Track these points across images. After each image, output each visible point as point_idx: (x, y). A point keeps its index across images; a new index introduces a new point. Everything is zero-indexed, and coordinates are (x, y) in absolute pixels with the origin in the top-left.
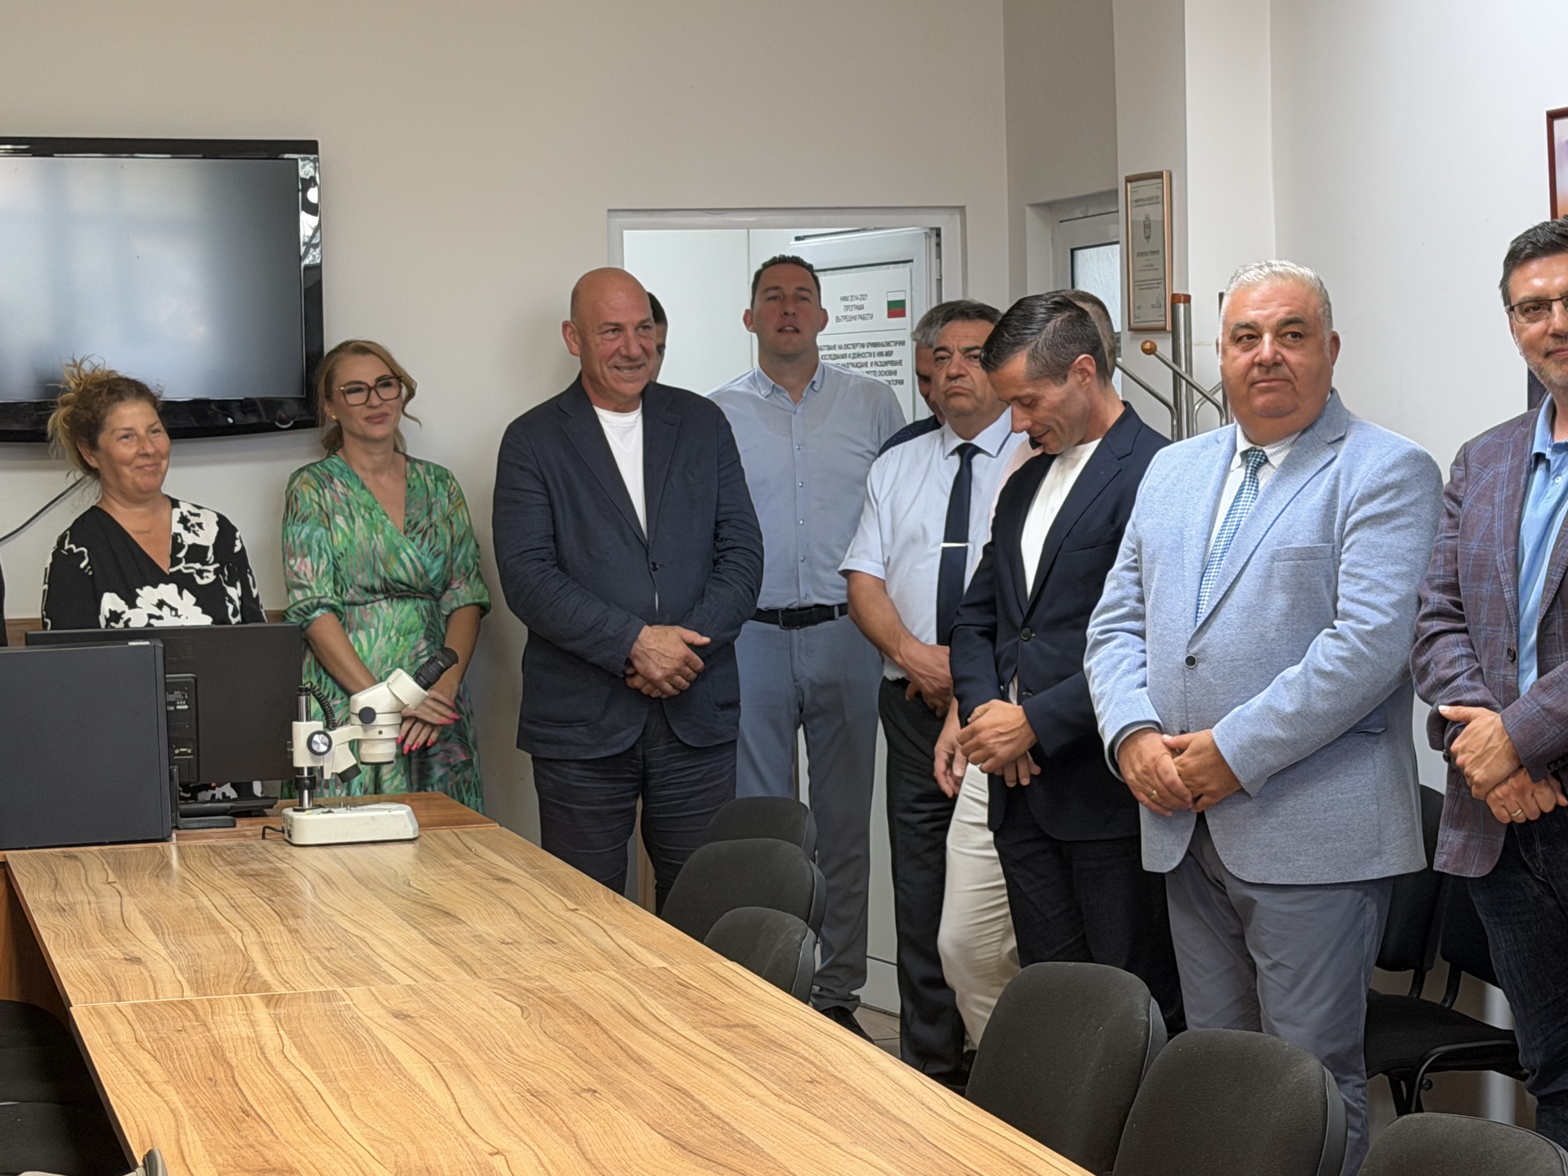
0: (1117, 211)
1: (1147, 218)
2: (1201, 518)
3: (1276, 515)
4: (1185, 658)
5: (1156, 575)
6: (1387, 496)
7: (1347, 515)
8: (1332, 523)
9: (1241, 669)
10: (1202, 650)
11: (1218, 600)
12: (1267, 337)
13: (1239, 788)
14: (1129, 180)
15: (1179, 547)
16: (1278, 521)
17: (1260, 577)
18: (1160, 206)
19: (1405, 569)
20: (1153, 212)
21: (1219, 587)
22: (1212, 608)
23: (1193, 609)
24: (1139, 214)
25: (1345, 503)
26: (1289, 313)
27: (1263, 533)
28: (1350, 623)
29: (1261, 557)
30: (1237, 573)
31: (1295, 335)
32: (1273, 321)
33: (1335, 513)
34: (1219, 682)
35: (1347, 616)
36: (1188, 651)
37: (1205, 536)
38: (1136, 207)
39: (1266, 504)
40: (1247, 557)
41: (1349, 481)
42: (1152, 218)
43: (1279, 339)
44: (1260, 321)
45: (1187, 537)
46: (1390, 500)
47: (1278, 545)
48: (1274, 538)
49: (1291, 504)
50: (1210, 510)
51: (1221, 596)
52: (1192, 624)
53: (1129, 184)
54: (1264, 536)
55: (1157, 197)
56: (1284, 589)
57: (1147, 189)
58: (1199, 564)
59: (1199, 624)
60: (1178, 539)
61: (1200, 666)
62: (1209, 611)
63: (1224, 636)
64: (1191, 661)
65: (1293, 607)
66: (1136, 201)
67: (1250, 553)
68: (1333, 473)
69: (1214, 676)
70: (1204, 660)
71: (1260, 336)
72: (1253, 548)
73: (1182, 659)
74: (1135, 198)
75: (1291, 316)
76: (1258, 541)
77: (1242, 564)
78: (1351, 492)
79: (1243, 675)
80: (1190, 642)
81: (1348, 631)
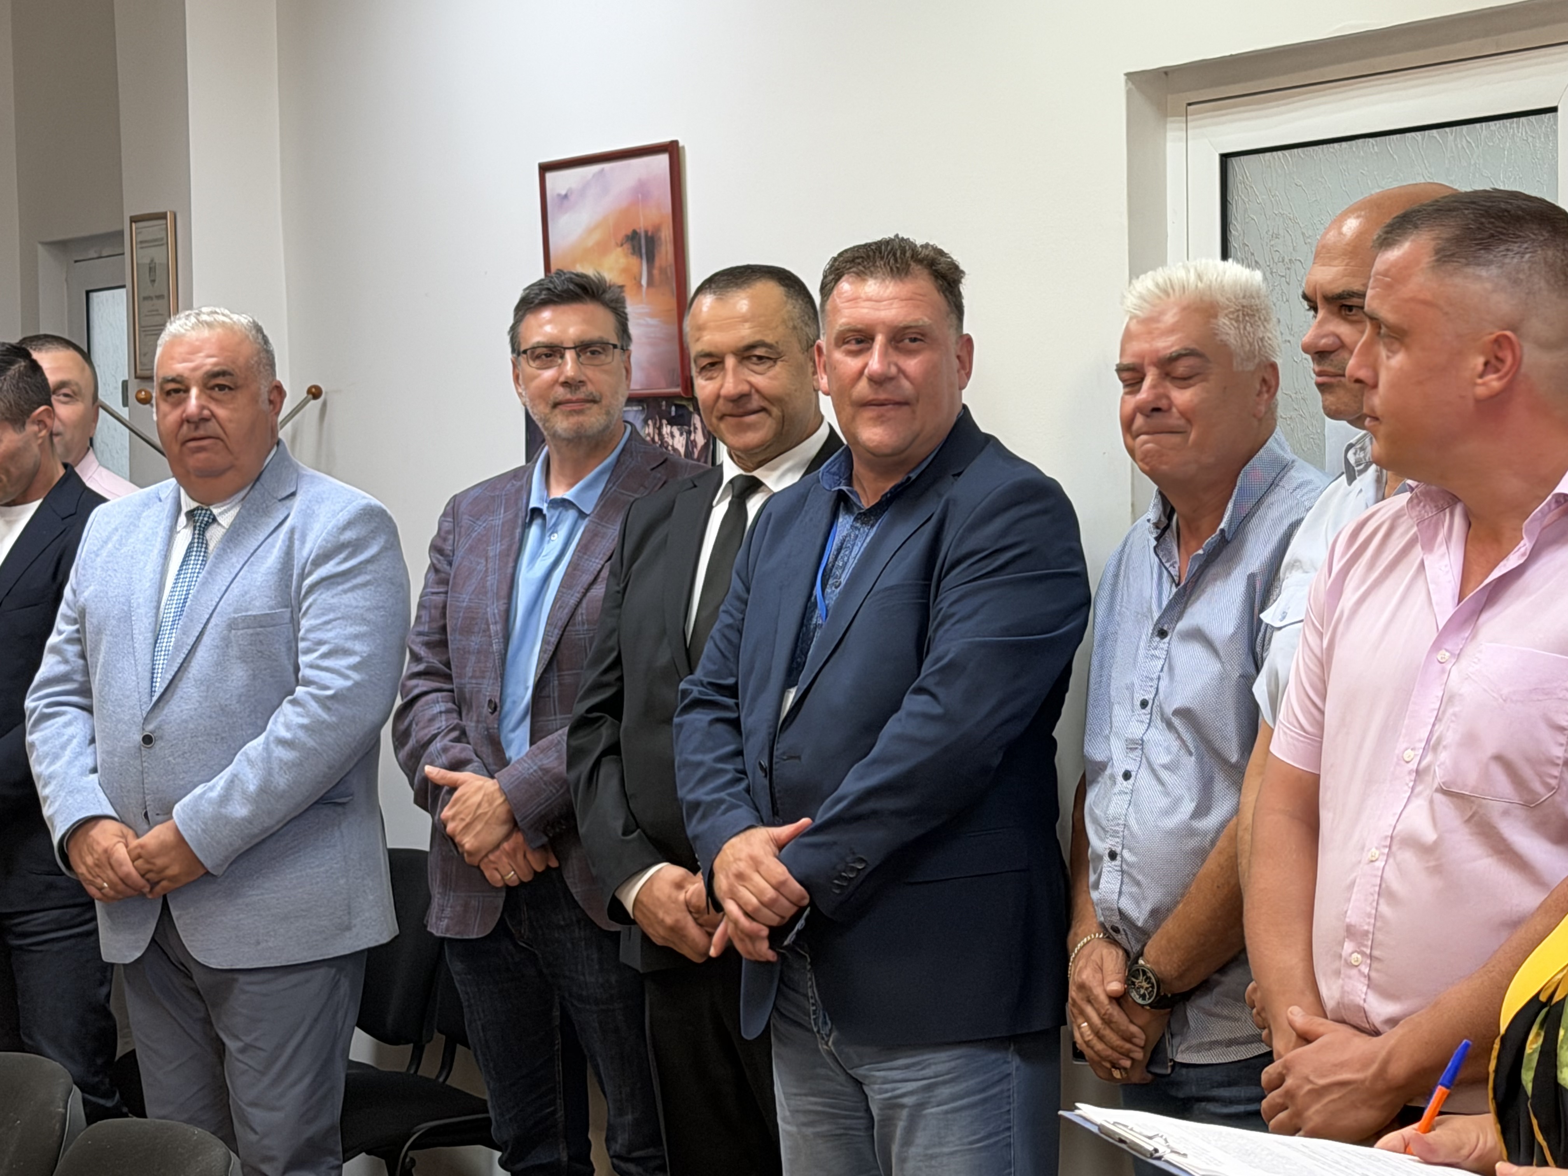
0: (123, 254)
1: (152, 261)
2: (148, 584)
3: (230, 579)
4: (141, 737)
5: (103, 648)
6: (342, 556)
7: (303, 577)
8: (288, 586)
10: (159, 727)
11: (173, 673)
12: (194, 392)
13: (202, 872)
14: (134, 220)
15: (127, 617)
16: (232, 586)
17: (217, 647)
18: (164, 247)
20: (157, 254)
21: (173, 659)
22: (167, 682)
24: (144, 256)
25: (300, 564)
26: (216, 364)
27: (217, 600)
28: (312, 689)
29: (216, 625)
30: (192, 643)
31: (222, 387)
32: (199, 373)
33: (291, 576)
34: (179, 760)
36: (143, 729)
37: (155, 604)
38: (142, 248)
39: (218, 568)
40: (202, 626)
41: (303, 541)
42: (157, 261)
44: (186, 374)
45: (135, 605)
47: (233, 612)
48: (229, 604)
50: (158, 576)
51: (176, 669)
52: (145, 698)
53: (134, 225)
54: (218, 603)
55: (162, 239)
56: (243, 658)
57: (151, 230)
58: (150, 635)
59: (155, 699)
60: (126, 608)
61: (158, 745)
62: (165, 686)
63: (182, 711)
64: (148, 740)
66: (141, 242)
67: (204, 621)
69: (172, 754)
70: (161, 738)
71: (187, 390)
72: (207, 616)
73: (138, 738)
74: (139, 239)
75: (217, 369)
76: (212, 608)
77: (197, 634)
78: (305, 553)
80: (145, 719)
81: (308, 698)
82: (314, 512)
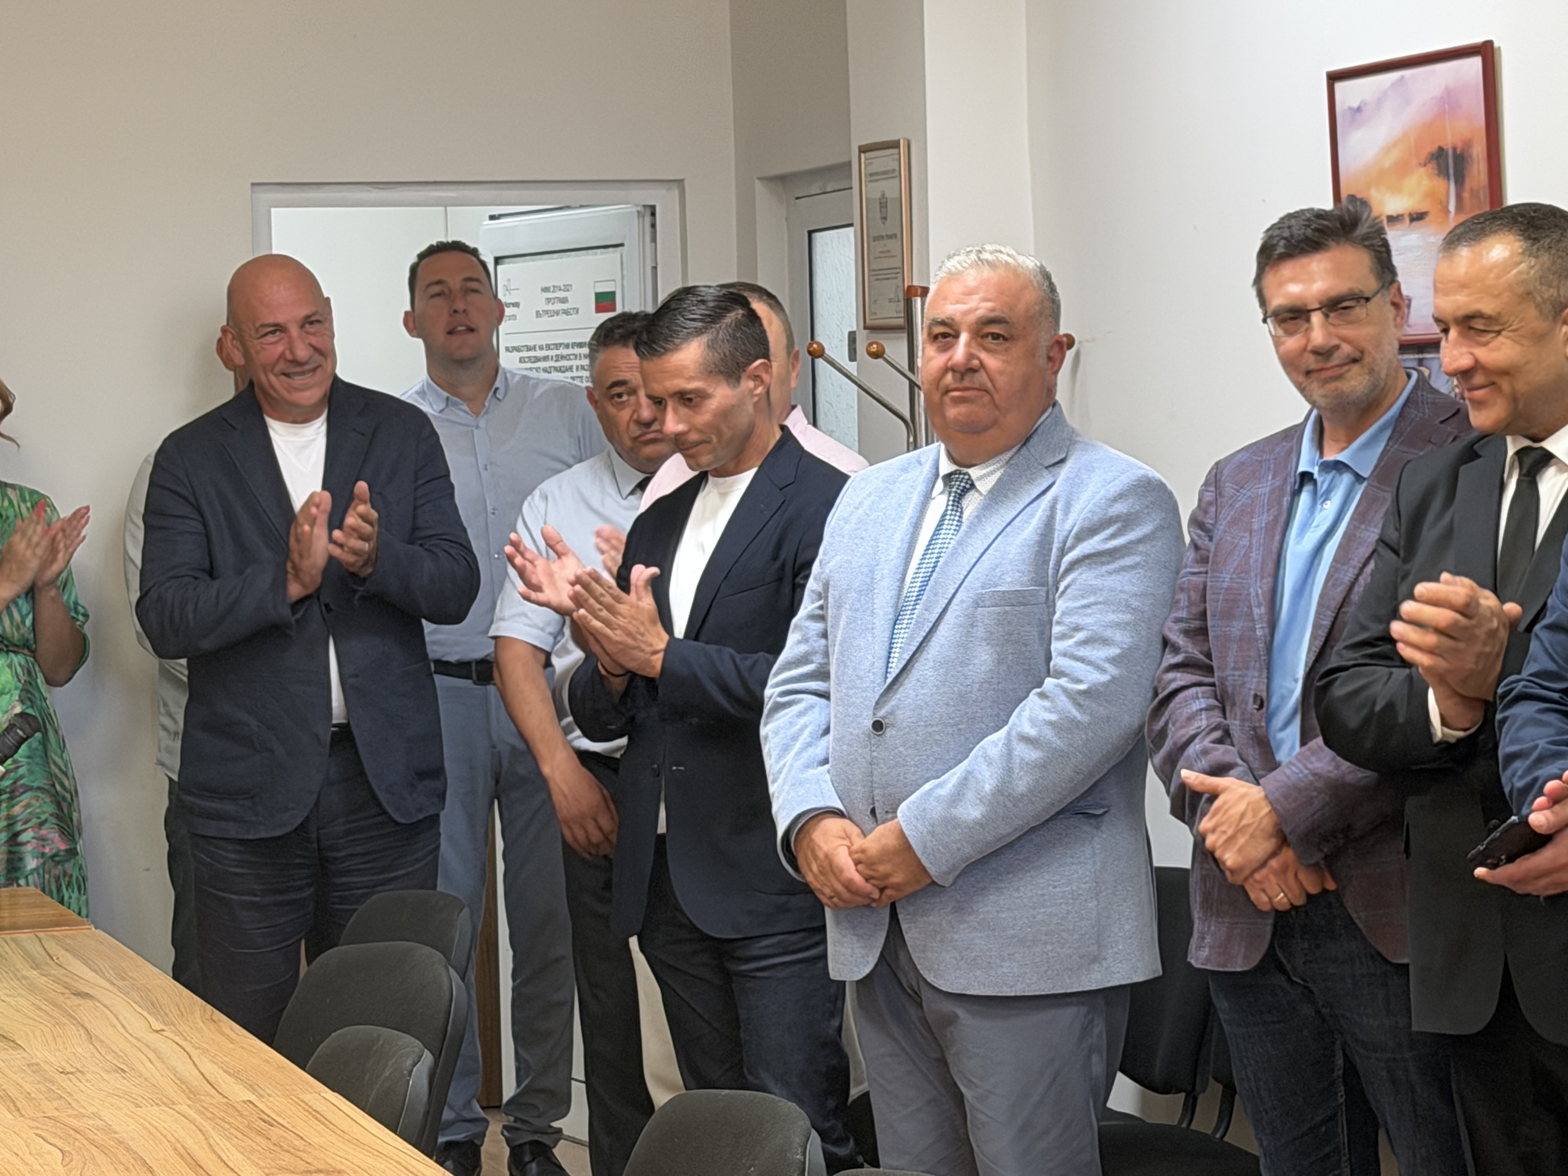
0: (851, 188)
1: (883, 196)
2: (895, 554)
3: (981, 551)
4: (871, 722)
5: (843, 623)
6: (1109, 531)
7: (1063, 552)
8: (1046, 561)
9: (937, 737)
10: (892, 713)
11: (911, 653)
12: (964, 337)
13: (929, 881)
14: (863, 150)
15: (868, 589)
16: (983, 558)
17: (961, 626)
18: (897, 180)
19: (1128, 617)
20: (888, 187)
21: (911, 638)
22: (904, 662)
23: (881, 664)
24: (873, 191)
25: (1061, 538)
26: (993, 310)
27: (965, 573)
28: (1064, 682)
29: (962, 602)
30: (934, 620)
31: (996, 336)
32: (972, 318)
33: (1050, 551)
34: (910, 751)
35: (1060, 674)
36: (874, 714)
37: (899, 575)
38: (871, 181)
39: (970, 538)
40: (946, 601)
41: (1067, 512)
42: (888, 195)
43: (979, 340)
44: (958, 317)
45: (879, 577)
46: (1113, 536)
47: (983, 587)
48: (977, 579)
49: (1000, 538)
50: (906, 545)
51: (914, 648)
52: (879, 680)
53: (863, 155)
54: (966, 577)
55: (894, 171)
56: (988, 641)
57: (882, 161)
58: (891, 611)
59: (889, 681)
60: (868, 580)
61: (889, 732)
62: (901, 666)
63: (917, 696)
64: (878, 726)
65: (999, 662)
66: (871, 175)
67: (950, 596)
68: (1049, 502)
69: (904, 744)
70: (893, 726)
71: (957, 336)
72: (953, 591)
73: (869, 723)
74: (869, 172)
75: (992, 315)
76: (959, 582)
77: (940, 610)
78: (1067, 526)
79: (937, 743)
80: (877, 703)
81: (1059, 692)
82: (1082, 483)
